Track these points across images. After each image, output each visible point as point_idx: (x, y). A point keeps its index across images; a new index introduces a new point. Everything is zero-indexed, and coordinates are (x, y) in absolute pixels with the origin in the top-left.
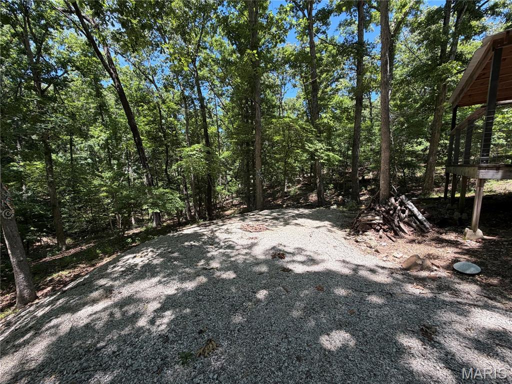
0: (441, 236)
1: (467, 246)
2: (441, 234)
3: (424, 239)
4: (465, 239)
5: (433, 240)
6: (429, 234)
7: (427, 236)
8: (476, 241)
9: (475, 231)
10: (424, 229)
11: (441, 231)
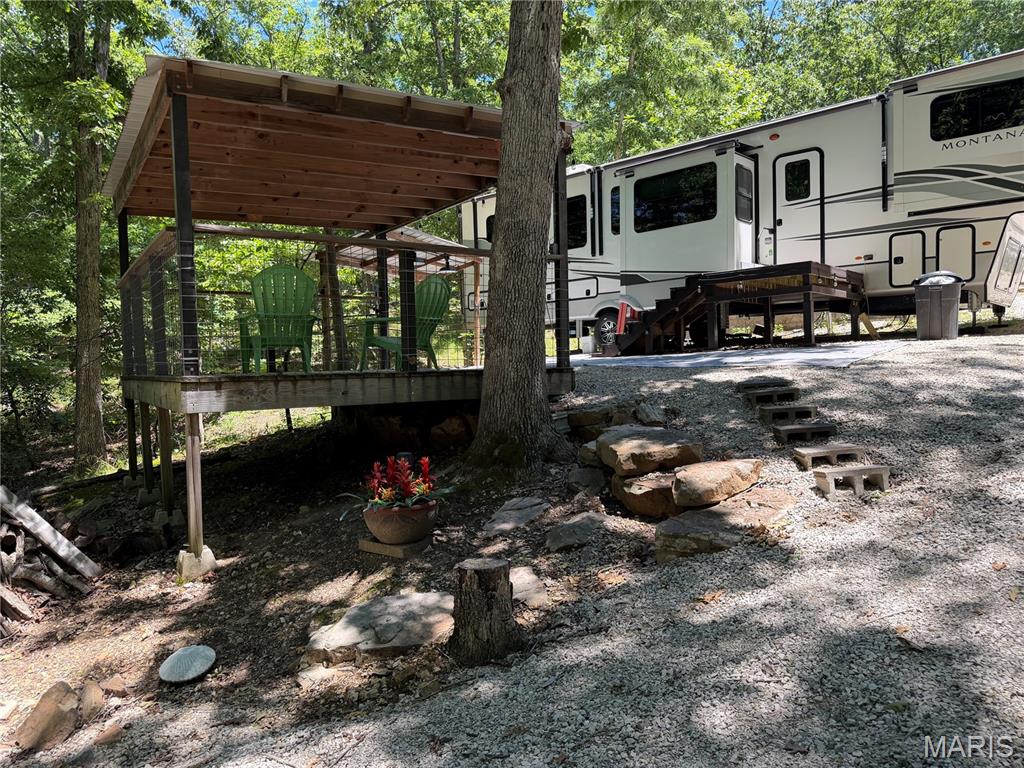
0: (126, 595)
1: (185, 600)
2: (126, 586)
3: (82, 618)
4: (180, 584)
5: (104, 614)
6: (94, 600)
7: (91, 606)
8: (204, 581)
9: (198, 555)
10: (78, 585)
11: (127, 576)
